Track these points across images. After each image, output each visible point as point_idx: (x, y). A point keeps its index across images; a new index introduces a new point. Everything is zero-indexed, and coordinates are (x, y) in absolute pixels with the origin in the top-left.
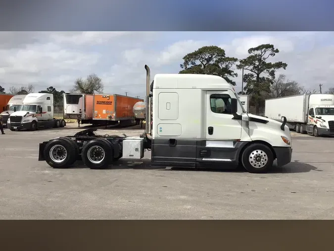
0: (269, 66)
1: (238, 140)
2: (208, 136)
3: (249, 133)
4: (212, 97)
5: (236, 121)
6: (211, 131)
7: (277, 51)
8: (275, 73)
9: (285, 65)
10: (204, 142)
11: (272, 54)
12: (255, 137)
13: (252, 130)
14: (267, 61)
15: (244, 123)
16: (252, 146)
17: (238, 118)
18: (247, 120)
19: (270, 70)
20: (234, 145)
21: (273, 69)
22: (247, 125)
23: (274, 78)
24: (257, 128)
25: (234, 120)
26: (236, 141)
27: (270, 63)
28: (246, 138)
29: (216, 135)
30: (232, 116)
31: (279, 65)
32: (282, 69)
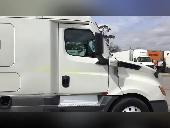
0: (106, 37)
1: (105, 94)
2: (62, 90)
3: (120, 84)
4: (67, 32)
5: (102, 67)
6: (66, 81)
7: (110, 29)
8: (109, 41)
9: (114, 37)
10: (56, 99)
11: (107, 31)
12: (127, 89)
13: (123, 80)
14: (105, 35)
15: (111, 70)
16: (123, 101)
17: (104, 62)
18: (116, 65)
19: (107, 39)
20: (99, 100)
21: (108, 38)
22: (116, 72)
23: (109, 43)
24: (128, 76)
25: (98, 66)
26: (101, 96)
27: (107, 35)
28: (116, 92)
29: (73, 87)
30: (96, 60)
31: (111, 36)
32: (112, 38)
